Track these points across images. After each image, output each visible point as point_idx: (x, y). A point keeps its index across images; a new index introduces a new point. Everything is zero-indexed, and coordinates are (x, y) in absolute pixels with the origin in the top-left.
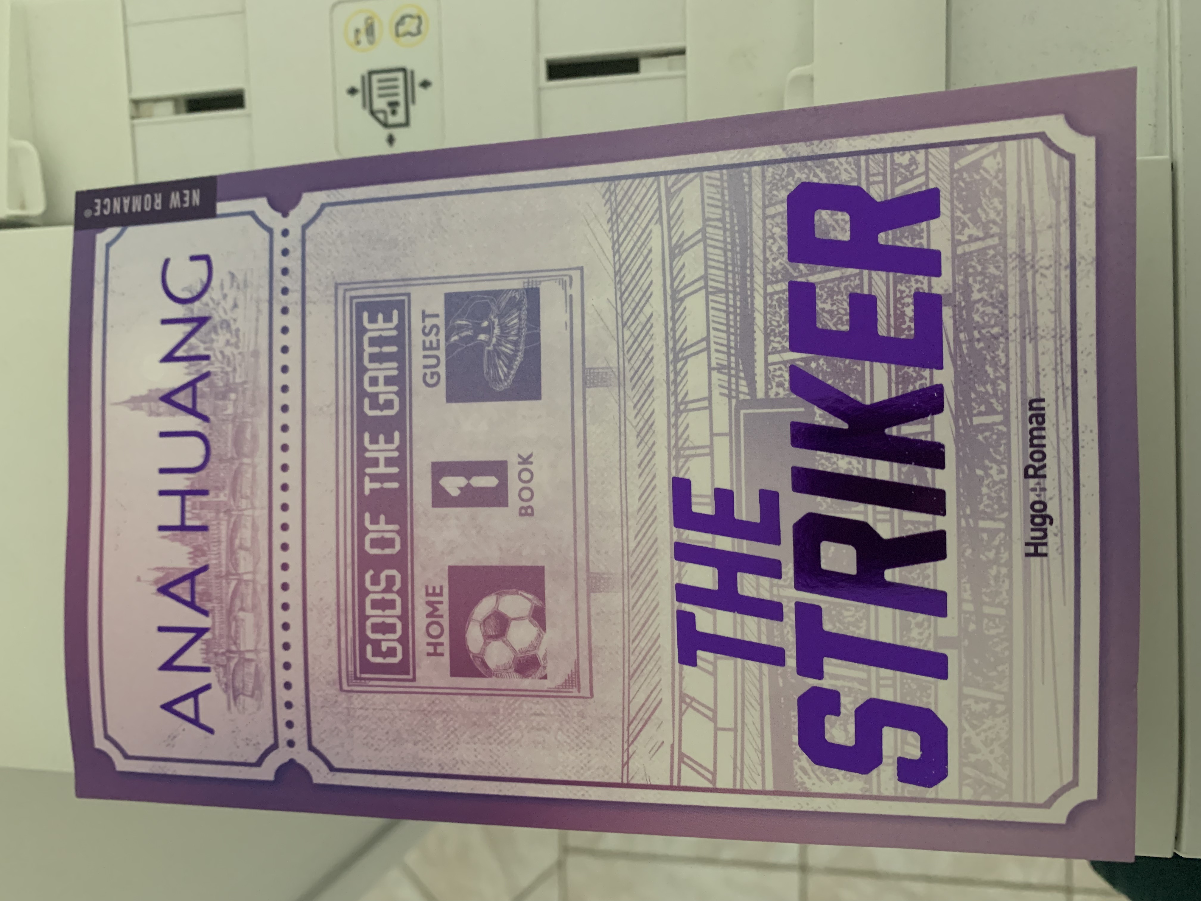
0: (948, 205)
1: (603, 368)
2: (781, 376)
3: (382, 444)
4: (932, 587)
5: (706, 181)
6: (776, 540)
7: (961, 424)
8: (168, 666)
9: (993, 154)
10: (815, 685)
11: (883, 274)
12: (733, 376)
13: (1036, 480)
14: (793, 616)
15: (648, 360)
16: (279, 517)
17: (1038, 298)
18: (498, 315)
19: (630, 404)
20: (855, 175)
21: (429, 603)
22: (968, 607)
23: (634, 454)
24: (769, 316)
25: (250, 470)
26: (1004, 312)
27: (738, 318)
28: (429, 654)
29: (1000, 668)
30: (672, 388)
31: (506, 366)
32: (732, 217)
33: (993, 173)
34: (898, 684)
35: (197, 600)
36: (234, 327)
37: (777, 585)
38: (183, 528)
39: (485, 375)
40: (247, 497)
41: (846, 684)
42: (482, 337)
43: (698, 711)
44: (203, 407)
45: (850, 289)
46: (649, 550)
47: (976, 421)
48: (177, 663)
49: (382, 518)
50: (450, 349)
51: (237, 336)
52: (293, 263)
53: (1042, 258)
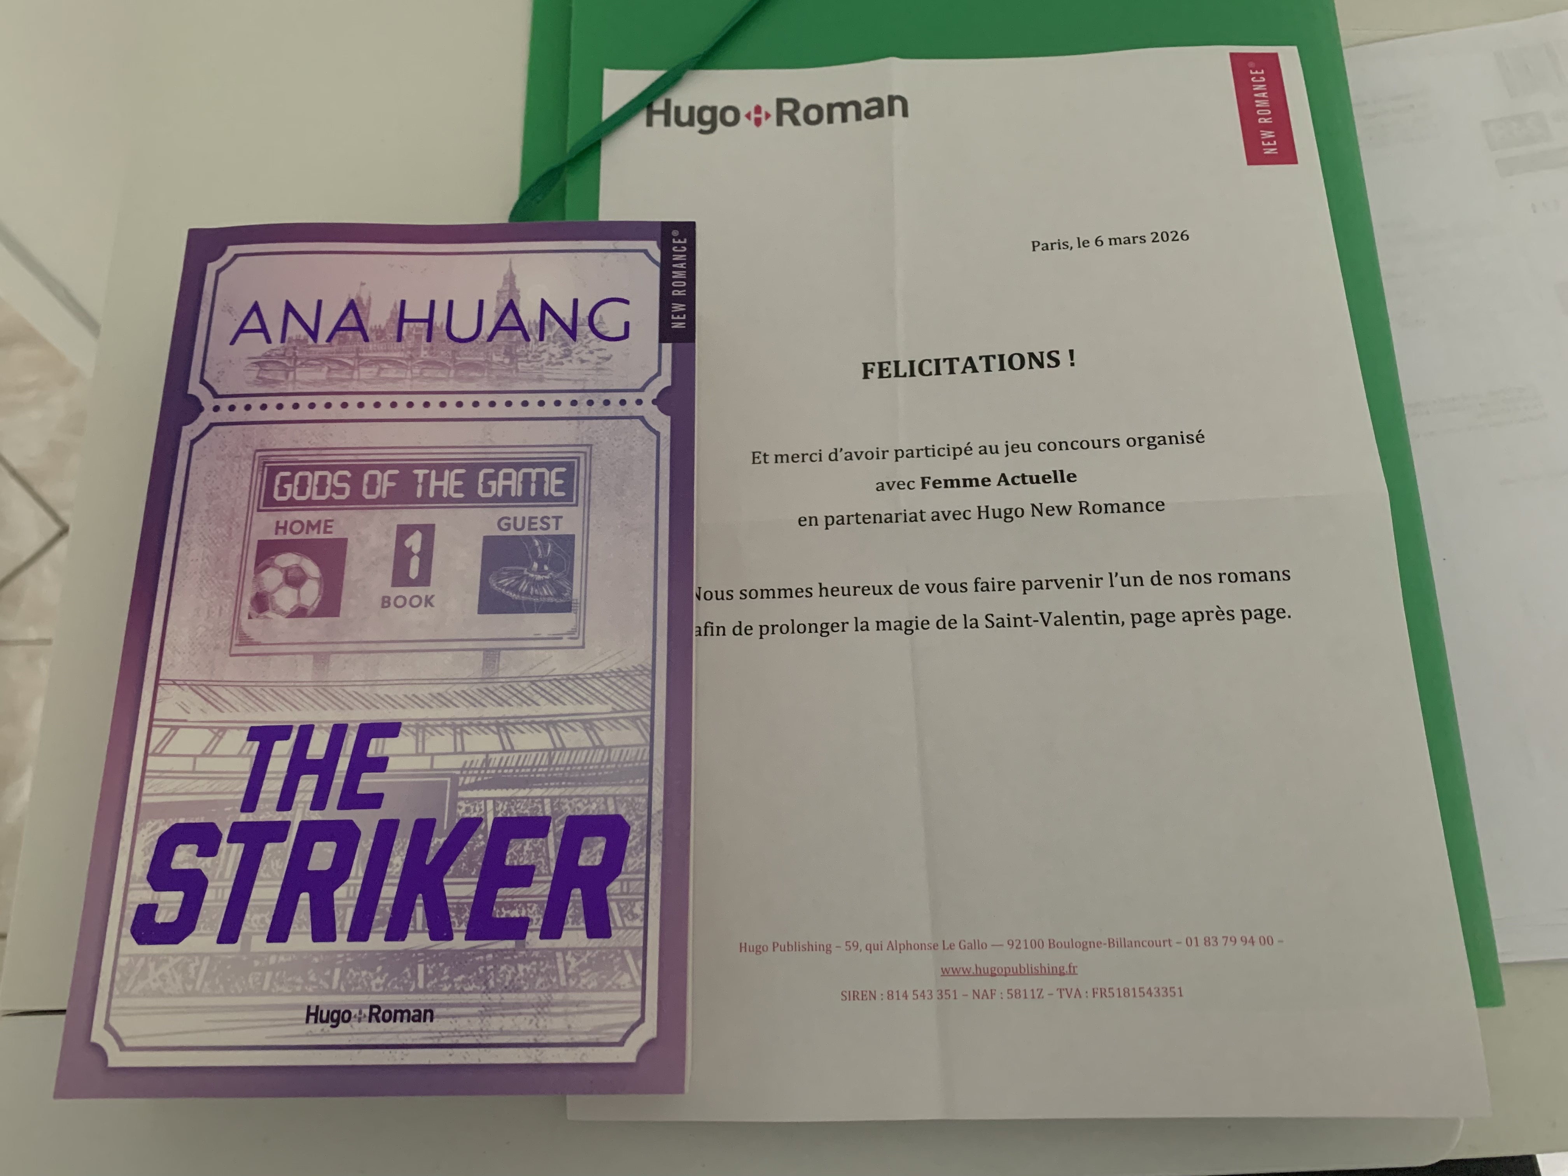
0: (596, 945)
1: (498, 665)
2: (475, 811)
3: (454, 483)
4: (292, 930)
5: (642, 749)
6: (341, 806)
7: (419, 954)
8: (289, 308)
9: (633, 981)
10: (223, 836)
11: (547, 893)
12: (479, 772)
13: (368, 1015)
14: (280, 819)
15: (500, 702)
16: (402, 400)
17: (514, 1017)
18: (552, 578)
19: (465, 687)
20: (630, 869)
21: (319, 522)
22: (272, 960)
23: (423, 691)
24: (525, 800)
25: (443, 376)
26: (507, 990)
27: (526, 776)
28: (278, 522)
29: (221, 987)
30: (475, 722)
31: (509, 585)
32: (610, 770)
33: (618, 981)
34: (218, 904)
35: (341, 332)
36: (564, 360)
37: (305, 808)
38: (402, 320)
39: (503, 568)
40: (421, 374)
41: (222, 862)
42: (536, 565)
43: (211, 742)
44: (501, 335)
45: (538, 866)
46: (344, 703)
47: (421, 967)
48: (291, 316)
49: (393, 484)
50: (529, 539)
51: (557, 363)
52: (614, 409)
53: (545, 1020)
